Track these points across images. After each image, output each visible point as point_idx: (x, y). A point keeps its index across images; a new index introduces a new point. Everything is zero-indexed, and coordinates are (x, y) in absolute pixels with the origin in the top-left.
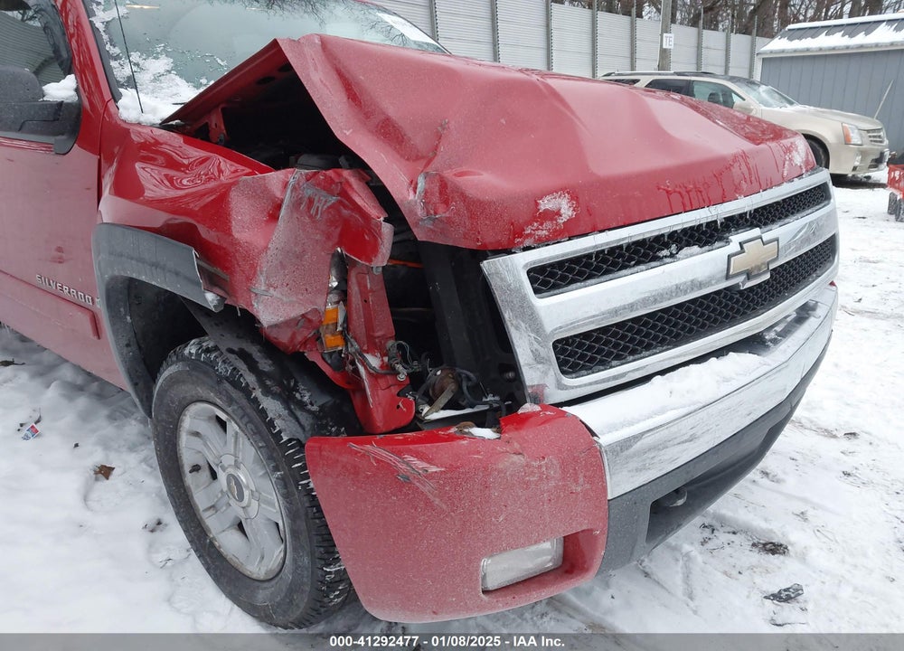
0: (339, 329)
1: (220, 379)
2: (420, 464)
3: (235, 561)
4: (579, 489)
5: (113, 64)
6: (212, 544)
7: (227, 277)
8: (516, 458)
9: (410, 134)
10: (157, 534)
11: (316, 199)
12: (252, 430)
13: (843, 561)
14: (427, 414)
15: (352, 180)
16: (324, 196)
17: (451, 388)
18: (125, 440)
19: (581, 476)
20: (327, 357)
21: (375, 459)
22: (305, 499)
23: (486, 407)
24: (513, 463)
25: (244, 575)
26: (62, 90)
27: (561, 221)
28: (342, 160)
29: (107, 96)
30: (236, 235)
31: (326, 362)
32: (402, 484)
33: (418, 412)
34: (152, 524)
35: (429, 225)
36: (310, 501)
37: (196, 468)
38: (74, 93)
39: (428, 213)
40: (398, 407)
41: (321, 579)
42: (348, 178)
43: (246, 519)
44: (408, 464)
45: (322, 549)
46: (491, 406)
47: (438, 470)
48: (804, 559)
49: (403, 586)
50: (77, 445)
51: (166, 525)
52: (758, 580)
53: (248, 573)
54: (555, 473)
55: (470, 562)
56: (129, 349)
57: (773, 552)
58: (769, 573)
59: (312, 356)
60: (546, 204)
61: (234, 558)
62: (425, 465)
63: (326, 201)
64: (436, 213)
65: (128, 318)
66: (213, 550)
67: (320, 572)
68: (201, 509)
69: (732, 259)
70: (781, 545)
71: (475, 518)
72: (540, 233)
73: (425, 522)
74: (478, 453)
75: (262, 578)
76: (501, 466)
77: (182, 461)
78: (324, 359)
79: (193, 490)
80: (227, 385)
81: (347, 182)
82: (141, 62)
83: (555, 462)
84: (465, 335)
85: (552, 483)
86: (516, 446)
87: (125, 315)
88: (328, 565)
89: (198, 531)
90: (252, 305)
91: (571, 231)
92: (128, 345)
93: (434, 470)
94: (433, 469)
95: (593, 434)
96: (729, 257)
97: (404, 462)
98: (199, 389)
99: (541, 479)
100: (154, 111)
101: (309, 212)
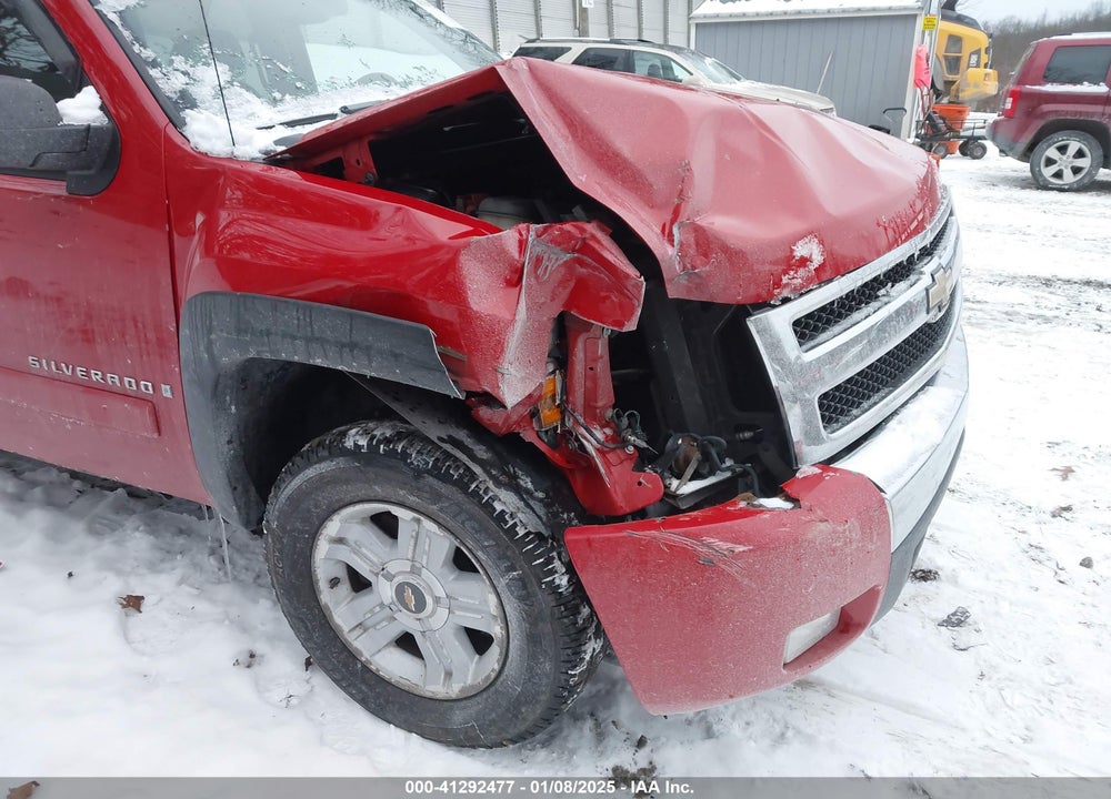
0: (558, 402)
1: (418, 473)
2: (724, 546)
3: (404, 685)
4: (873, 547)
5: (154, 73)
6: (366, 668)
7: (465, 358)
8: (823, 526)
9: (651, 179)
10: (256, 668)
11: (546, 258)
12: (473, 528)
13: (987, 578)
14: (677, 489)
15: (600, 235)
16: (555, 254)
17: (696, 456)
18: (136, 559)
19: (875, 533)
20: (543, 435)
21: (666, 545)
22: (551, 598)
23: (728, 474)
24: (821, 531)
25: (421, 697)
26: (83, 108)
27: (812, 268)
28: (577, 211)
29: (161, 120)
30: (475, 307)
31: (543, 441)
32: (705, 568)
33: (666, 487)
34: (244, 658)
35: (683, 281)
36: (557, 600)
37: (334, 582)
38: (100, 113)
39: (684, 267)
40: (640, 483)
41: (564, 683)
42: (594, 232)
43: (423, 633)
44: (709, 546)
45: (569, 651)
46: (733, 471)
47: (745, 548)
48: (956, 582)
49: (699, 675)
50: (70, 575)
51: (262, 656)
52: (924, 609)
53: (429, 695)
54: (856, 535)
55: (777, 637)
56: (231, 446)
57: (924, 578)
58: (929, 600)
59: (529, 436)
60: (800, 250)
61: (401, 680)
62: (730, 545)
63: (557, 259)
64: (694, 267)
65: (233, 407)
66: (368, 676)
67: (563, 677)
68: (346, 629)
69: (931, 291)
70: (930, 572)
71: (786, 594)
72: (795, 281)
73: (731, 605)
74: (785, 525)
75: (454, 696)
76: (810, 536)
77: (316, 576)
78: (539, 437)
79: (332, 609)
80: (430, 480)
81: (593, 237)
82: (190, 70)
83: (856, 524)
84: (697, 396)
85: (854, 546)
86: (820, 513)
87: (230, 404)
88: (574, 667)
89: (343, 656)
90: (499, 387)
91: (823, 276)
92: (229, 442)
93: (741, 550)
94: (740, 548)
95: (882, 491)
96: (927, 290)
97: (703, 545)
98: (376, 488)
99: (846, 544)
100: (249, 141)
101: (535, 272)
